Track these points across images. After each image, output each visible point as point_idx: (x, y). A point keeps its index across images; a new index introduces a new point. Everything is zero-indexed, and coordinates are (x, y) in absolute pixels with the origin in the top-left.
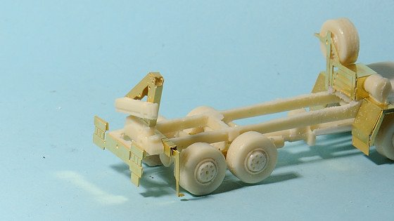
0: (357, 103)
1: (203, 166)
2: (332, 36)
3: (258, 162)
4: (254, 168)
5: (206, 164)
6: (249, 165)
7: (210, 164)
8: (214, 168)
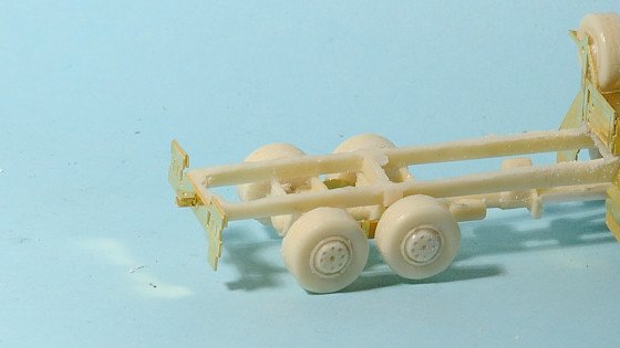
0: (617, 158)
1: (325, 248)
2: (590, 42)
3: (424, 247)
4: (417, 256)
5: (333, 245)
6: (409, 251)
7: (337, 245)
8: (344, 252)
